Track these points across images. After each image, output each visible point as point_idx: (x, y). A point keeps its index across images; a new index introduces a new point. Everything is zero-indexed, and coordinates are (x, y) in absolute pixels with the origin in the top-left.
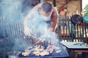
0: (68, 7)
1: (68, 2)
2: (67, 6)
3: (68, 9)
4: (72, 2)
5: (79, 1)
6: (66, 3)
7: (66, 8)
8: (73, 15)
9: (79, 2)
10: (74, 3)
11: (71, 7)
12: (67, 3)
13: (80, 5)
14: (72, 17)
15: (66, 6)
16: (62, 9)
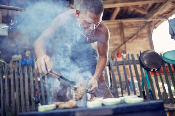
0: (127, 50)
1: (127, 41)
2: (125, 48)
3: (127, 53)
4: (135, 41)
5: (147, 38)
6: (123, 43)
7: (125, 52)
8: (142, 52)
9: (146, 40)
10: (138, 42)
11: (133, 50)
12: (125, 43)
13: (149, 44)
14: (140, 55)
15: (123, 47)
16: (116, 53)
